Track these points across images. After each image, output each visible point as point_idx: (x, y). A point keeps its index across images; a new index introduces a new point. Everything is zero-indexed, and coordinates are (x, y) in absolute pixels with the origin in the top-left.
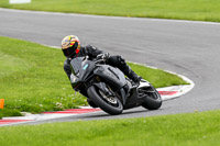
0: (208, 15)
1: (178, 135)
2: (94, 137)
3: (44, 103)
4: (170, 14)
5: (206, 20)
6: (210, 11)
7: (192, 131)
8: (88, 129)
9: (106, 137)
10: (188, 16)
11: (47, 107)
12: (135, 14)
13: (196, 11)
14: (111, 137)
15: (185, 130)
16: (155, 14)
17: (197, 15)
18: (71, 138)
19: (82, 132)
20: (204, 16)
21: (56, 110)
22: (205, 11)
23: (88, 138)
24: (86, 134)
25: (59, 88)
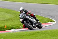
1: (52, 35)
3: (17, 26)
4: (50, 3)
7: (56, 34)
8: (28, 33)
10: (55, 3)
14: (34, 36)
16: (46, 3)
17: (57, 3)
18: (24, 36)
19: (27, 34)
23: (28, 36)
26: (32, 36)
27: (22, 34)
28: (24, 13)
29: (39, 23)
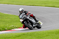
0: (46, 5)
1: (38, 37)
2: (16, 37)
3: (2, 28)
4: (36, 5)
5: (46, 6)
6: (46, 4)
9: (19, 38)
11: (3, 29)
12: (26, 5)
13: (43, 4)
14: (20, 37)
15: (40, 36)
17: (43, 5)
18: (9, 38)
19: (12, 36)
20: (45, 5)
21: (5, 30)
22: (45, 4)
23: (14, 38)
24: (13, 37)
25: (6, 24)
26: (18, 38)
27: (8, 36)
28: (24, 13)
29: (38, 23)
